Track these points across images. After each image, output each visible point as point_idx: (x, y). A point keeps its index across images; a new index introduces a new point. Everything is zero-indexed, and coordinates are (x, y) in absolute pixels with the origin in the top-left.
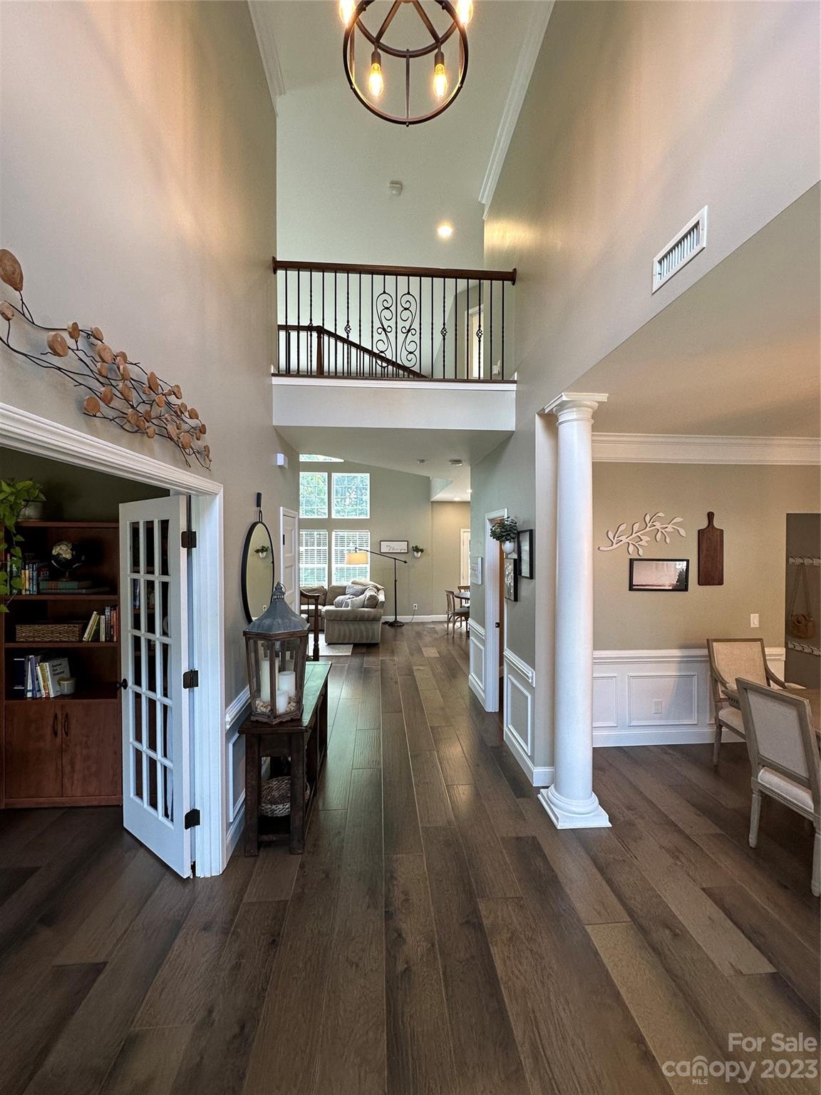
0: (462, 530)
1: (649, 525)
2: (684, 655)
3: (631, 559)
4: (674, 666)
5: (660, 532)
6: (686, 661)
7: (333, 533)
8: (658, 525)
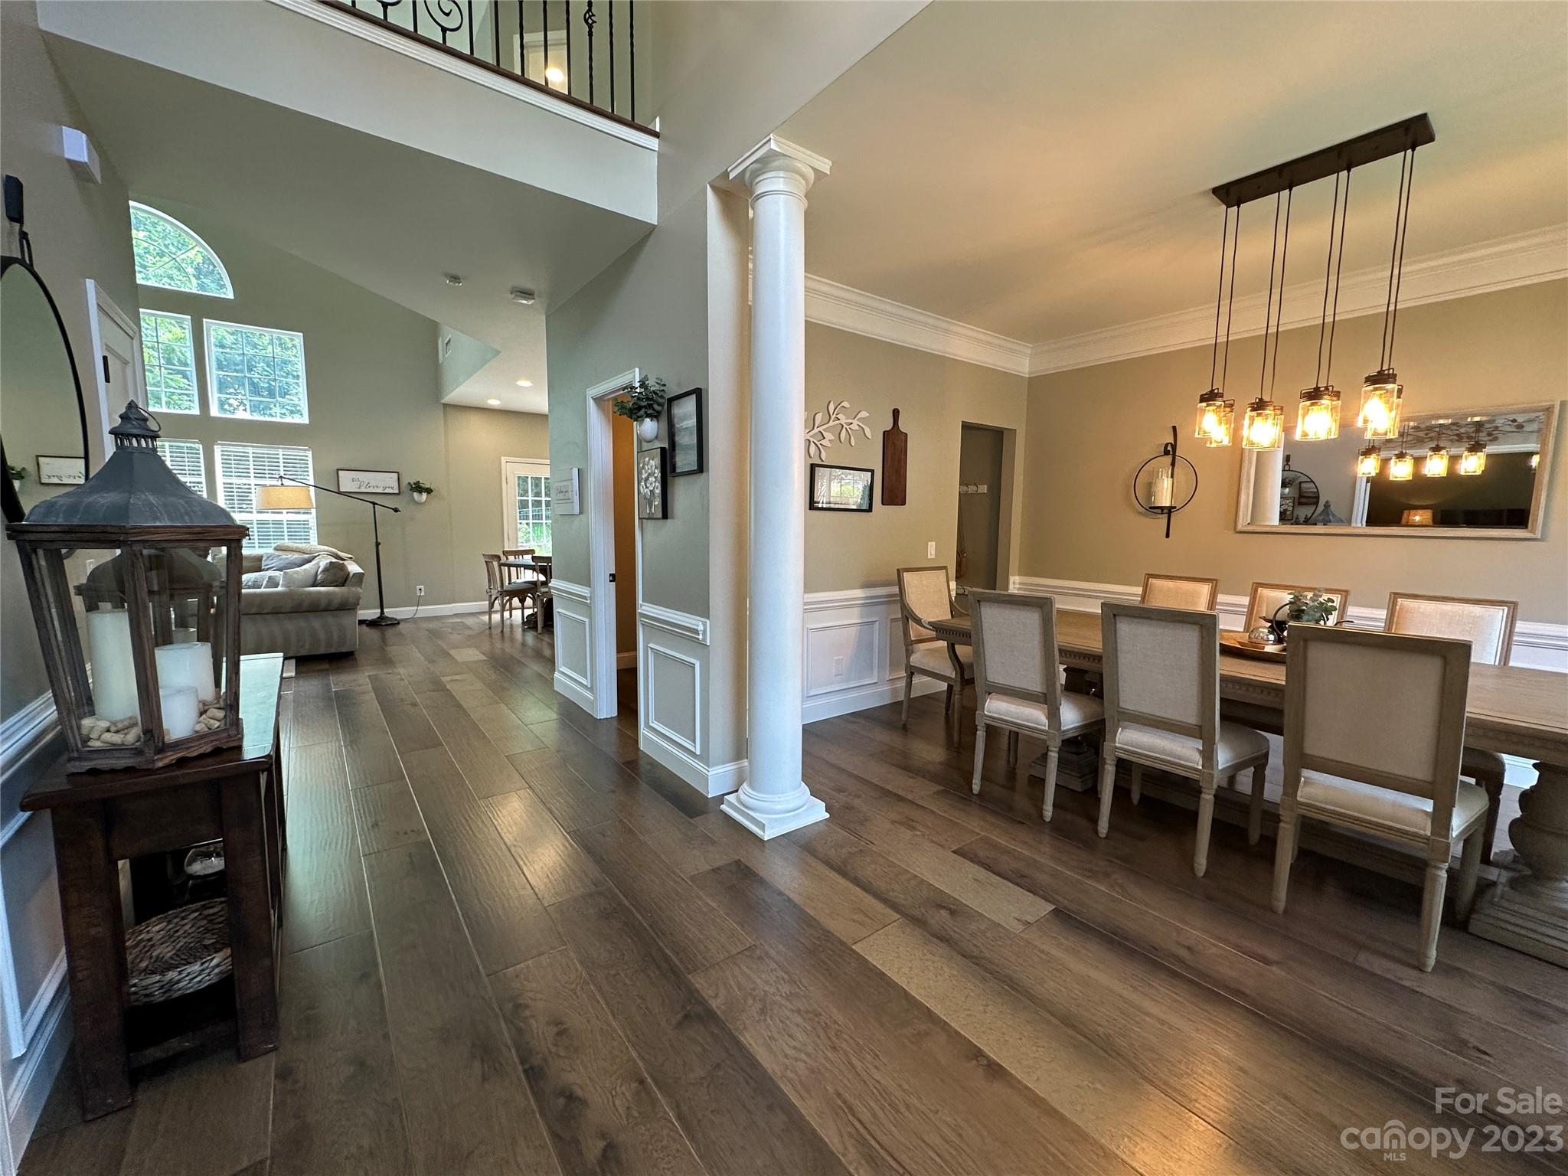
0: (503, 459)
1: (833, 417)
2: (868, 595)
3: (812, 465)
4: (856, 610)
5: (844, 429)
6: (869, 604)
7: (218, 450)
8: (843, 419)
